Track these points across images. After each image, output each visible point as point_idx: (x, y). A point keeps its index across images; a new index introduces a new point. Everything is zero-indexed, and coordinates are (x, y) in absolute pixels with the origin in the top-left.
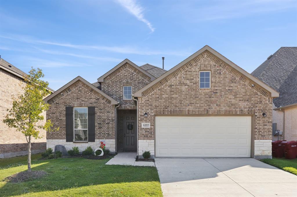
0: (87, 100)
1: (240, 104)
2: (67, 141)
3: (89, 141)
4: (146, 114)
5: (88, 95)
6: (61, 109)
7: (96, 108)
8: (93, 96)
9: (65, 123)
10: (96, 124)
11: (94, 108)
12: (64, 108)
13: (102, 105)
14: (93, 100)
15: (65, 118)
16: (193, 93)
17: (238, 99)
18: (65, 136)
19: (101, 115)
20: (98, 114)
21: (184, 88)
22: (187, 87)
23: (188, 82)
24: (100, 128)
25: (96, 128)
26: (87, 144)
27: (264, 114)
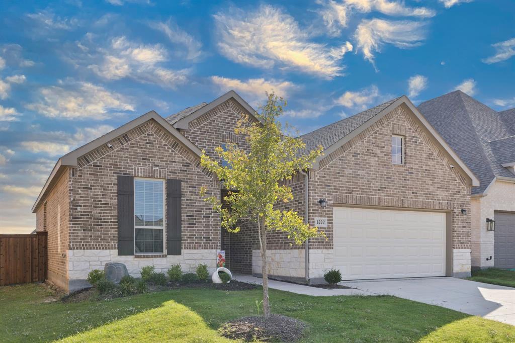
0: (164, 164)
1: (438, 193)
2: (120, 254)
3: (169, 253)
4: (321, 202)
5: (166, 153)
6: (106, 180)
7: (183, 184)
8: (179, 157)
9: (115, 213)
10: (184, 217)
11: (179, 182)
12: (114, 179)
13: (195, 177)
14: (178, 167)
15: (115, 202)
16: (384, 170)
17: (436, 185)
18: (115, 243)
19: (193, 197)
20: (188, 196)
21: (373, 160)
22: (376, 159)
23: (378, 151)
24: (192, 225)
25: (184, 226)
26: (164, 259)
27: (463, 211)
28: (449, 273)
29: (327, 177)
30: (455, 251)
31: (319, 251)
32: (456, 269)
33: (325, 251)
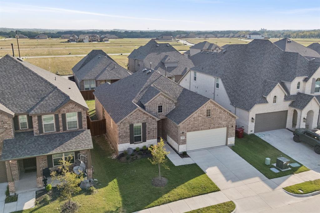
0: (141, 119)
1: (223, 123)
2: (130, 144)
3: (143, 142)
4: (183, 133)
5: (142, 116)
6: (126, 126)
7: (146, 123)
8: (145, 116)
9: (129, 134)
10: (147, 132)
11: (145, 123)
12: (129, 125)
13: (150, 121)
14: (145, 119)
15: (129, 131)
16: (204, 120)
17: (222, 121)
18: (129, 141)
19: (149, 126)
20: (148, 126)
21: (200, 118)
22: (201, 118)
23: (202, 115)
24: (149, 134)
25: (147, 134)
26: (142, 144)
27: (232, 126)
28: (226, 145)
29: (185, 126)
30: (228, 138)
31: (182, 145)
32: (229, 143)
33: (184, 145)
